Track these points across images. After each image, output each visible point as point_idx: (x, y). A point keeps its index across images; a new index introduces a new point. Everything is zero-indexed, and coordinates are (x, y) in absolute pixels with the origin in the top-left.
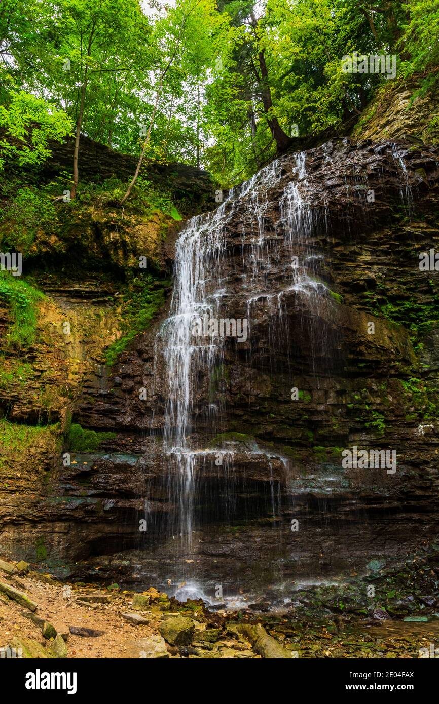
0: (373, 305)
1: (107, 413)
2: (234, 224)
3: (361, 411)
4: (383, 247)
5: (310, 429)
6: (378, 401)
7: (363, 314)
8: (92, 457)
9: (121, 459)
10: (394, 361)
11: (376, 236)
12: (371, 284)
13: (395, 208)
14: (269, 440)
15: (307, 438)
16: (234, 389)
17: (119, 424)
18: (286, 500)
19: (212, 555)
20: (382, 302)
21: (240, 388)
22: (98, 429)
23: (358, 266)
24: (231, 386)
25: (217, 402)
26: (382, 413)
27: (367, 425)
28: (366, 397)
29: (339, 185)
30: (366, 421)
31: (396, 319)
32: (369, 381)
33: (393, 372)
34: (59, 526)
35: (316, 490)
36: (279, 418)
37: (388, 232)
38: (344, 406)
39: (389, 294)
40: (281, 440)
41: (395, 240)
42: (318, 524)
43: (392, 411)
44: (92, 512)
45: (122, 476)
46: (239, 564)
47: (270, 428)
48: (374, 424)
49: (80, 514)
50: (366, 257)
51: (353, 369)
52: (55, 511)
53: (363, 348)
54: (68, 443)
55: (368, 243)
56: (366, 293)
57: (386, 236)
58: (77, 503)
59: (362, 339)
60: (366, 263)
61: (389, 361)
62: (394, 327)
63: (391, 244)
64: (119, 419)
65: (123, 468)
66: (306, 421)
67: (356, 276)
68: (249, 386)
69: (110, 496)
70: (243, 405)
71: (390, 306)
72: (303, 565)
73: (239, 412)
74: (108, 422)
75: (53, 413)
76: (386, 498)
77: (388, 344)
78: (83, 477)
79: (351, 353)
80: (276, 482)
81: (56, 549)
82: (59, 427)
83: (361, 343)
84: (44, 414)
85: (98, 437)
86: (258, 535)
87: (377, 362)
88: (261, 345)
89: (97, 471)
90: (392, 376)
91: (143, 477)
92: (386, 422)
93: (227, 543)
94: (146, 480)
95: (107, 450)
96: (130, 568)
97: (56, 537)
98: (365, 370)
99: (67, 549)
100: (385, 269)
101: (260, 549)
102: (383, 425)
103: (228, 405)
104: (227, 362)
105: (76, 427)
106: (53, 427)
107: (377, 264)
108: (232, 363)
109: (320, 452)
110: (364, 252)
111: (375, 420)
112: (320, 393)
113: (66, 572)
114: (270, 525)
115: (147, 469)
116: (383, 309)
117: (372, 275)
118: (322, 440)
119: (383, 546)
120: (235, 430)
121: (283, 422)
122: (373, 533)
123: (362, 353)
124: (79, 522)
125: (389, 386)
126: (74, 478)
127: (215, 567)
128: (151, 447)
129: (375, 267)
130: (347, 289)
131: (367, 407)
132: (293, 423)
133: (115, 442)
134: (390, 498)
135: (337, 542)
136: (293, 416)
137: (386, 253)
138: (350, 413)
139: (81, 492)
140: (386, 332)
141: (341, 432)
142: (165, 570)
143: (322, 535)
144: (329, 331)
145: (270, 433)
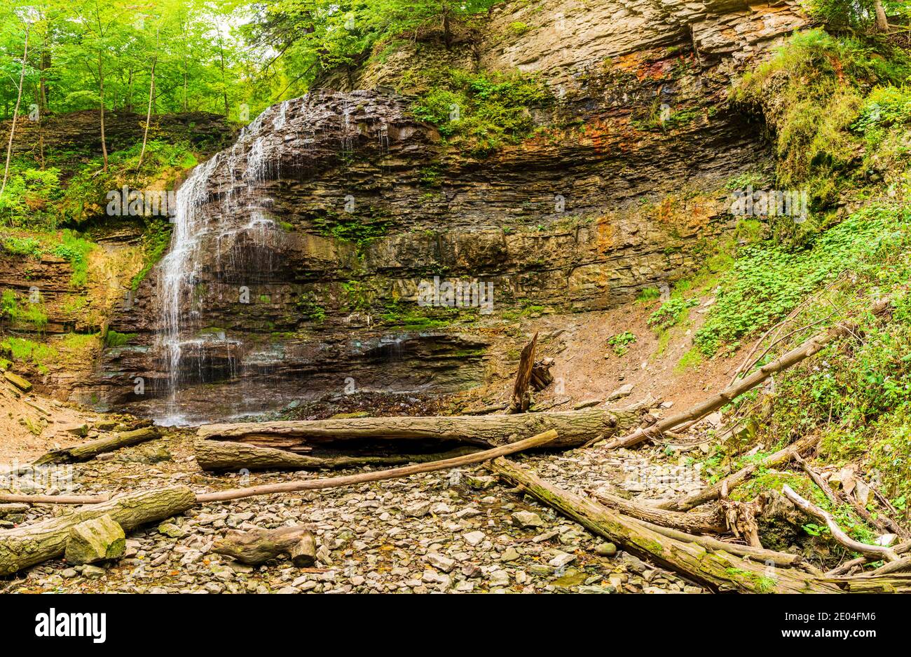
0: (324, 228)
1: (130, 322)
2: (215, 176)
3: (307, 307)
4: (334, 183)
5: (271, 321)
6: (321, 298)
7: (310, 237)
8: (122, 349)
9: (138, 349)
10: (337, 269)
11: (327, 175)
12: (322, 213)
13: (341, 154)
14: (240, 330)
15: (269, 327)
16: (210, 300)
17: (137, 328)
18: (240, 369)
19: (198, 401)
20: (331, 225)
21: (214, 299)
22: (125, 333)
23: (313, 199)
24: (207, 298)
25: (199, 309)
26: (323, 307)
27: (311, 316)
28: (312, 297)
29: (292, 140)
30: (310, 314)
31: (344, 236)
32: (315, 285)
33: (335, 277)
34: (103, 387)
35: (259, 362)
36: (247, 315)
37: (337, 171)
38: (295, 304)
39: (339, 218)
40: (248, 330)
41: (343, 177)
42: (264, 382)
43: (331, 306)
44: (122, 380)
45: (138, 359)
46: (212, 405)
47: (238, 323)
48: (316, 315)
49: (114, 381)
50: (321, 191)
51: (302, 278)
52: (100, 380)
53: (307, 263)
54: (107, 342)
55: (323, 181)
56: (317, 220)
57: (335, 175)
58: (111, 375)
59: (306, 257)
60: (320, 196)
61: (332, 270)
62: (342, 244)
63: (340, 181)
64: (138, 325)
65: (140, 355)
66: (267, 316)
67: (310, 208)
68: (220, 297)
69: (132, 371)
70: (216, 309)
71: (341, 229)
72: (250, 405)
73: (214, 314)
74: (131, 327)
75: (96, 326)
76: (306, 365)
77: (332, 256)
78: (116, 361)
79: (299, 266)
80: (232, 359)
81: (102, 398)
82: (101, 334)
83: (305, 260)
84: (91, 328)
85: (125, 337)
86: (224, 389)
87: (322, 272)
88: (226, 269)
89: (124, 357)
90: (334, 280)
91: (150, 359)
92: (325, 313)
93: (207, 394)
94: (153, 361)
95: (132, 345)
96: (148, 408)
97: (102, 393)
98: (311, 278)
99: (109, 398)
100: (335, 200)
101: (226, 397)
102: (324, 316)
103: (205, 311)
104: (204, 282)
105: (112, 333)
106: (97, 335)
107: (328, 196)
108: (209, 282)
109: (276, 336)
110: (319, 188)
111: (317, 312)
112: (277, 297)
113: (106, 410)
114: (229, 384)
115: (153, 355)
116: (333, 230)
117: (322, 206)
118: (278, 328)
119: (305, 393)
120: (214, 326)
121: (248, 318)
122: (299, 385)
123: (308, 266)
124: (115, 385)
125: (331, 288)
126: (111, 362)
127: (197, 407)
128: (158, 340)
129: (328, 198)
130: (303, 217)
131: (312, 304)
132: (256, 318)
133: (136, 340)
134: (309, 364)
135: (276, 392)
136: (258, 314)
137: (336, 187)
138: (299, 309)
139: (115, 369)
140: (333, 248)
141: (291, 322)
142: (166, 409)
143: (267, 387)
144: (276, 254)
145: (240, 326)
